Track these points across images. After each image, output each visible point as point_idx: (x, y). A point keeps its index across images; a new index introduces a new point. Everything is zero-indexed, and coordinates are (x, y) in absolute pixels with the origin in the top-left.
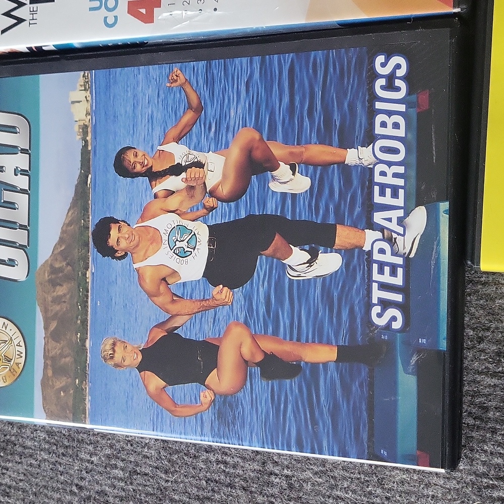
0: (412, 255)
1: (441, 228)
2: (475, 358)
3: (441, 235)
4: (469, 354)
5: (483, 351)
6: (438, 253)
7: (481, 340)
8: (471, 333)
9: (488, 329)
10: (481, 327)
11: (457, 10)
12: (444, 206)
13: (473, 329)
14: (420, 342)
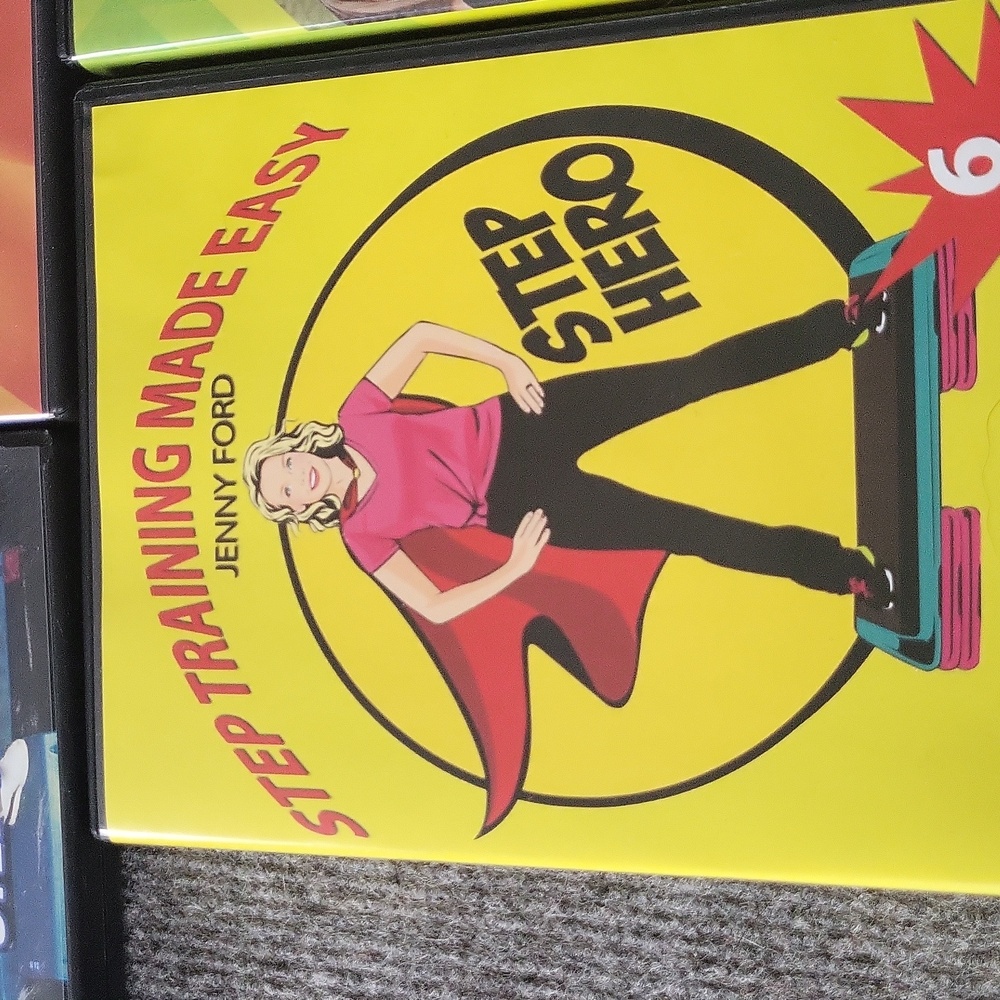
0: (12, 822)
1: (49, 778)
2: (150, 979)
3: (50, 786)
4: (142, 971)
5: (160, 966)
6: (47, 819)
7: (156, 946)
8: (141, 935)
9: (165, 929)
10: (155, 926)
11: (47, 416)
12: (51, 739)
13: (145, 929)
14: (31, 966)
